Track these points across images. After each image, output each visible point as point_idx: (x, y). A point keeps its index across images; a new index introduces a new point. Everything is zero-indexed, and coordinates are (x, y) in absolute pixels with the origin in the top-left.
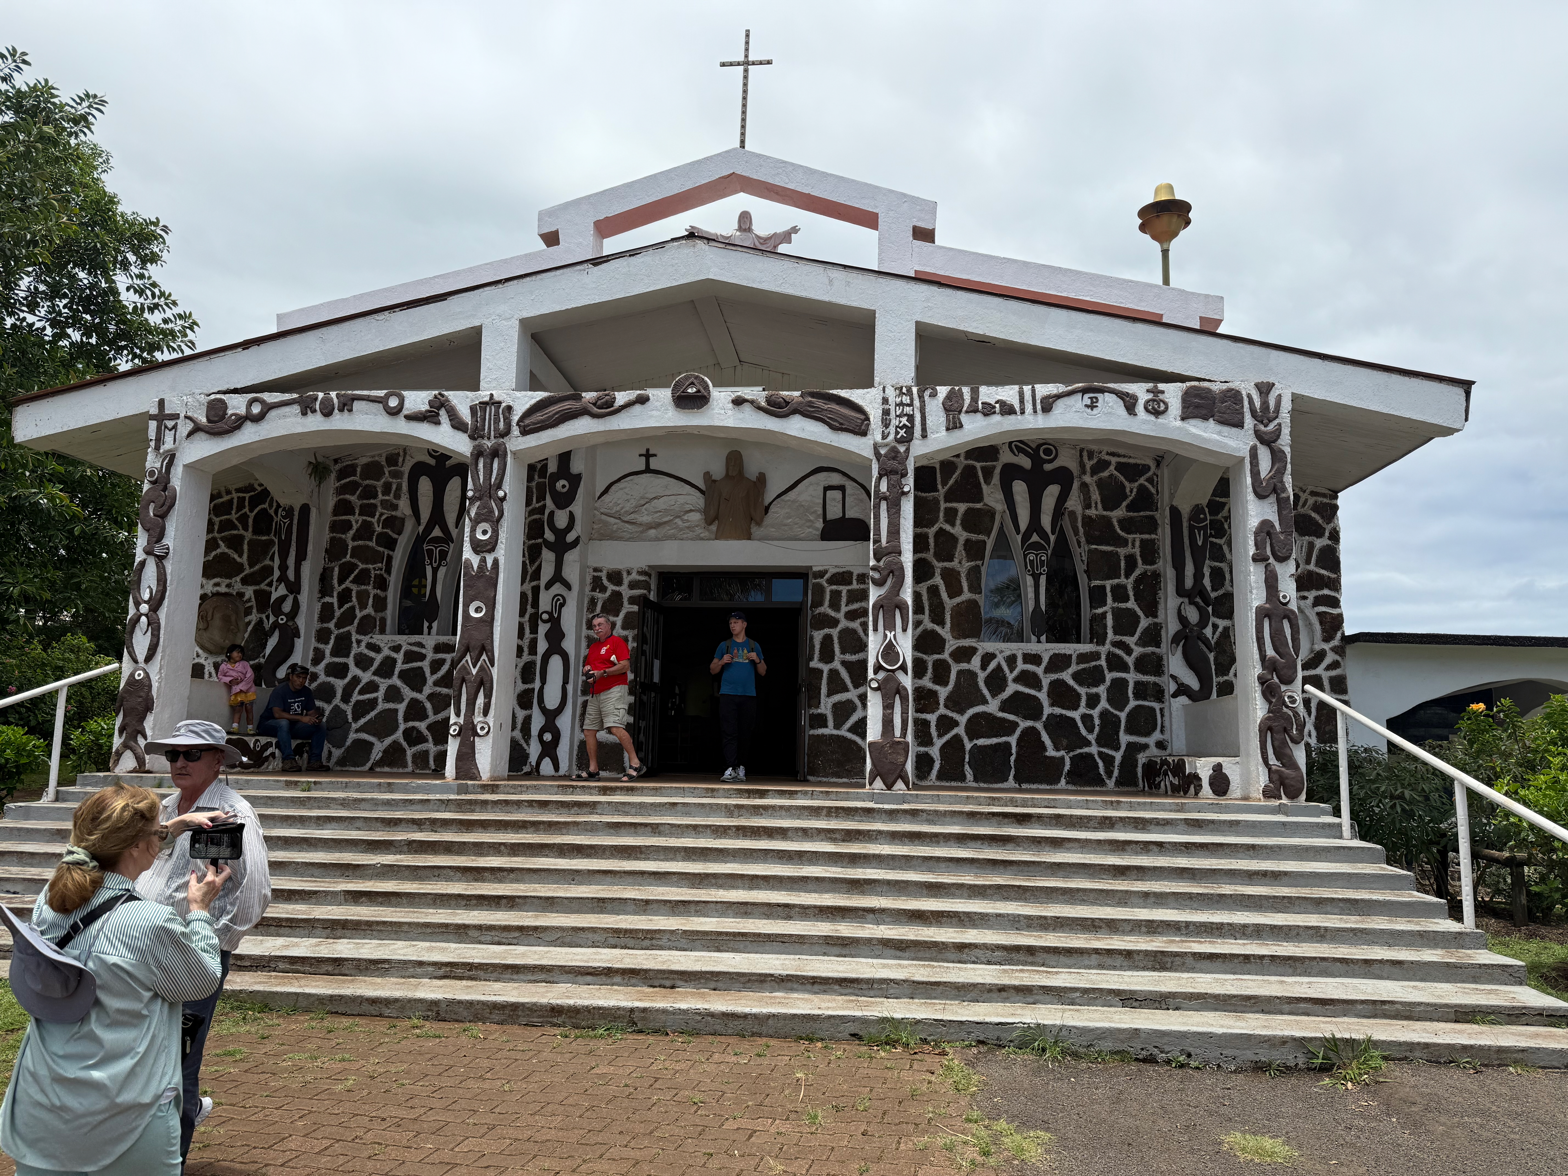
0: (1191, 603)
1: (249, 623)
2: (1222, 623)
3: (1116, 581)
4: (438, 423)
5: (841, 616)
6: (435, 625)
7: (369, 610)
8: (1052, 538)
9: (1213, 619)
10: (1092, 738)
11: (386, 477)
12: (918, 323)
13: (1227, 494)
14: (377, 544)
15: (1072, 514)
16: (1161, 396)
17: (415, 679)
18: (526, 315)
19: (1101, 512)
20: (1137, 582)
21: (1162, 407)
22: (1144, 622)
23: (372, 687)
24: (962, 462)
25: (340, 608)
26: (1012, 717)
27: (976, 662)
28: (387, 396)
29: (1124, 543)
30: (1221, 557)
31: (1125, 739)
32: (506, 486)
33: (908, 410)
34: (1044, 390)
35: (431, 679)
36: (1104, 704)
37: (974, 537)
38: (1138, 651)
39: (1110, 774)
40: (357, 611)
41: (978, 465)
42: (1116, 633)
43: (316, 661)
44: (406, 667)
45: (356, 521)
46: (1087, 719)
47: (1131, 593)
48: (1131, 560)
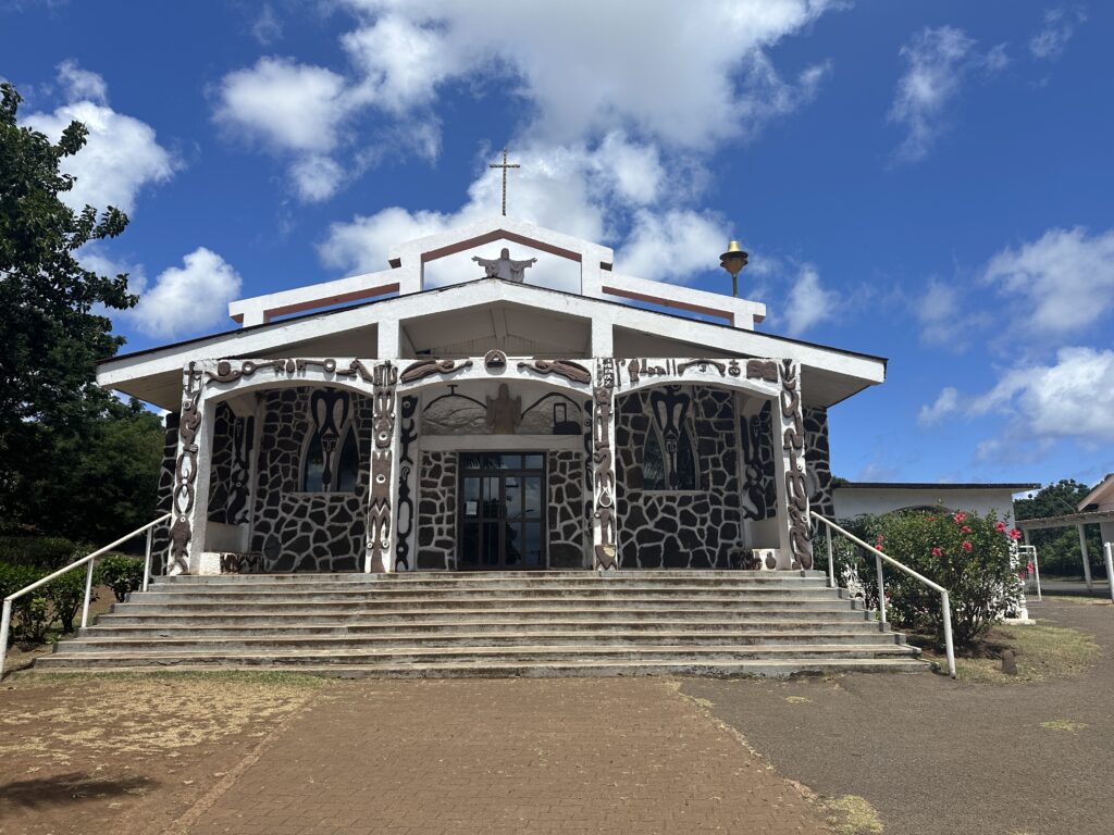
0: (753, 467)
2: (769, 478)
3: (714, 456)
4: (355, 377)
5: (566, 476)
6: (329, 485)
8: (679, 432)
9: (764, 476)
10: (703, 541)
11: (298, 399)
12: (613, 326)
13: (770, 410)
14: (293, 439)
15: (690, 419)
16: (737, 366)
17: (319, 518)
18: (403, 317)
19: (705, 418)
20: (725, 456)
21: (738, 371)
22: (729, 478)
23: (293, 523)
25: (271, 477)
26: (661, 531)
27: (641, 501)
28: (327, 362)
29: (717, 435)
30: (767, 443)
31: (720, 541)
32: (395, 411)
33: (611, 371)
34: (679, 361)
35: (329, 518)
36: (709, 523)
37: (638, 432)
38: (726, 493)
39: (713, 561)
40: (283, 479)
41: (639, 392)
42: (714, 484)
43: (258, 509)
44: (314, 511)
45: (280, 425)
46: (701, 531)
47: (721, 462)
48: (721, 444)
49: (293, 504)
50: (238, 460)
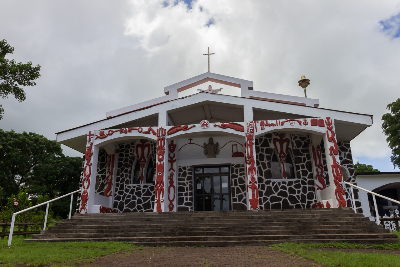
0: (319, 168)
1: (100, 183)
3: (301, 164)
4: (150, 134)
5: (238, 175)
6: (143, 181)
7: (128, 178)
8: (286, 154)
10: (299, 200)
11: (131, 148)
12: (253, 108)
14: (129, 163)
15: (290, 149)
16: (306, 121)
17: (139, 194)
18: (168, 110)
19: (296, 148)
20: (306, 164)
21: (307, 123)
22: (309, 173)
23: (129, 196)
24: (264, 138)
25: (121, 178)
26: (280, 197)
27: (271, 184)
29: (303, 155)
30: (325, 157)
31: (307, 200)
32: (165, 146)
33: (252, 126)
34: (281, 121)
35: (142, 194)
36: (301, 192)
37: (268, 155)
38: (308, 180)
40: (125, 179)
41: (268, 139)
42: (303, 176)
43: (116, 191)
44: (137, 191)
45: (124, 158)
46: (298, 196)
47: (305, 167)
48: (304, 159)
49: (129, 189)
50: (109, 172)
